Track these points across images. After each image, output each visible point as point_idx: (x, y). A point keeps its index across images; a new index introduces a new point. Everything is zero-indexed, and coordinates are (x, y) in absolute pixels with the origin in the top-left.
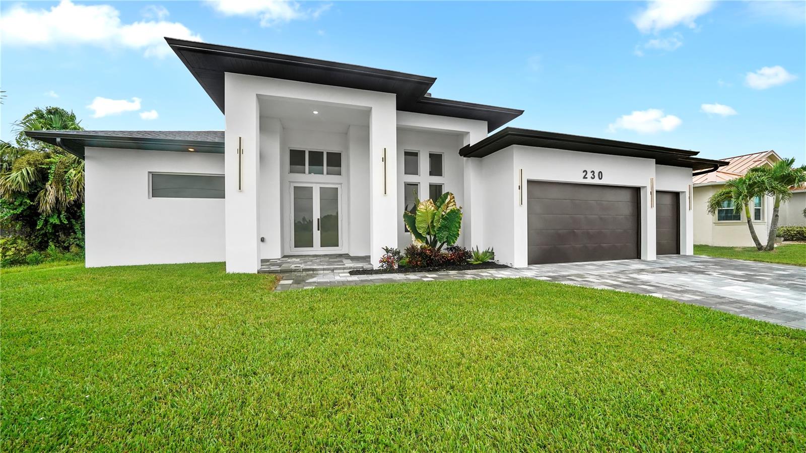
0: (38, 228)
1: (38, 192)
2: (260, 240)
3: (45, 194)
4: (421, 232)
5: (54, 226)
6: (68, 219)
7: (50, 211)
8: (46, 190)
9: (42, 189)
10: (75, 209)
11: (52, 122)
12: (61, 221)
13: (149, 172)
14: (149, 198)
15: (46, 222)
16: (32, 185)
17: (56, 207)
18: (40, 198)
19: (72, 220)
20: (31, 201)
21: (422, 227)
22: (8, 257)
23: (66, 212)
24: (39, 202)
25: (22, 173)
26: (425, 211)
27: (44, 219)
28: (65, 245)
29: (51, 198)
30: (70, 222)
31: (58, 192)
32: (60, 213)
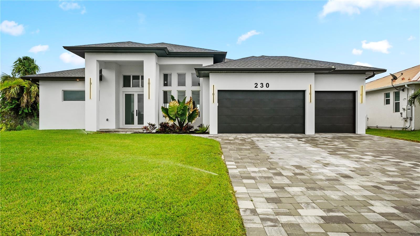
0: (20, 114)
1: (20, 97)
2: (106, 120)
3: (23, 98)
4: (172, 117)
5: (26, 113)
6: (31, 110)
7: (25, 107)
8: (23, 97)
9: (22, 96)
10: (35, 105)
11: (25, 64)
12: (29, 112)
13: (63, 90)
14: (62, 101)
15: (23, 111)
16: (18, 94)
17: (27, 104)
18: (21, 100)
19: (33, 111)
20: (18, 102)
21: (172, 114)
22: (8, 128)
23: (31, 107)
24: (21, 102)
25: (15, 89)
26: (173, 106)
27: (22, 110)
28: (30, 123)
29: (25, 100)
30: (32, 112)
31: (27, 97)
32: (28, 107)
